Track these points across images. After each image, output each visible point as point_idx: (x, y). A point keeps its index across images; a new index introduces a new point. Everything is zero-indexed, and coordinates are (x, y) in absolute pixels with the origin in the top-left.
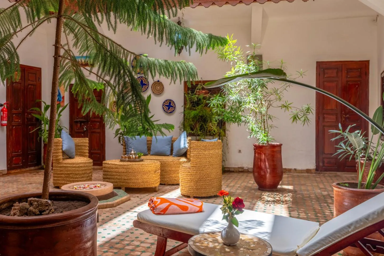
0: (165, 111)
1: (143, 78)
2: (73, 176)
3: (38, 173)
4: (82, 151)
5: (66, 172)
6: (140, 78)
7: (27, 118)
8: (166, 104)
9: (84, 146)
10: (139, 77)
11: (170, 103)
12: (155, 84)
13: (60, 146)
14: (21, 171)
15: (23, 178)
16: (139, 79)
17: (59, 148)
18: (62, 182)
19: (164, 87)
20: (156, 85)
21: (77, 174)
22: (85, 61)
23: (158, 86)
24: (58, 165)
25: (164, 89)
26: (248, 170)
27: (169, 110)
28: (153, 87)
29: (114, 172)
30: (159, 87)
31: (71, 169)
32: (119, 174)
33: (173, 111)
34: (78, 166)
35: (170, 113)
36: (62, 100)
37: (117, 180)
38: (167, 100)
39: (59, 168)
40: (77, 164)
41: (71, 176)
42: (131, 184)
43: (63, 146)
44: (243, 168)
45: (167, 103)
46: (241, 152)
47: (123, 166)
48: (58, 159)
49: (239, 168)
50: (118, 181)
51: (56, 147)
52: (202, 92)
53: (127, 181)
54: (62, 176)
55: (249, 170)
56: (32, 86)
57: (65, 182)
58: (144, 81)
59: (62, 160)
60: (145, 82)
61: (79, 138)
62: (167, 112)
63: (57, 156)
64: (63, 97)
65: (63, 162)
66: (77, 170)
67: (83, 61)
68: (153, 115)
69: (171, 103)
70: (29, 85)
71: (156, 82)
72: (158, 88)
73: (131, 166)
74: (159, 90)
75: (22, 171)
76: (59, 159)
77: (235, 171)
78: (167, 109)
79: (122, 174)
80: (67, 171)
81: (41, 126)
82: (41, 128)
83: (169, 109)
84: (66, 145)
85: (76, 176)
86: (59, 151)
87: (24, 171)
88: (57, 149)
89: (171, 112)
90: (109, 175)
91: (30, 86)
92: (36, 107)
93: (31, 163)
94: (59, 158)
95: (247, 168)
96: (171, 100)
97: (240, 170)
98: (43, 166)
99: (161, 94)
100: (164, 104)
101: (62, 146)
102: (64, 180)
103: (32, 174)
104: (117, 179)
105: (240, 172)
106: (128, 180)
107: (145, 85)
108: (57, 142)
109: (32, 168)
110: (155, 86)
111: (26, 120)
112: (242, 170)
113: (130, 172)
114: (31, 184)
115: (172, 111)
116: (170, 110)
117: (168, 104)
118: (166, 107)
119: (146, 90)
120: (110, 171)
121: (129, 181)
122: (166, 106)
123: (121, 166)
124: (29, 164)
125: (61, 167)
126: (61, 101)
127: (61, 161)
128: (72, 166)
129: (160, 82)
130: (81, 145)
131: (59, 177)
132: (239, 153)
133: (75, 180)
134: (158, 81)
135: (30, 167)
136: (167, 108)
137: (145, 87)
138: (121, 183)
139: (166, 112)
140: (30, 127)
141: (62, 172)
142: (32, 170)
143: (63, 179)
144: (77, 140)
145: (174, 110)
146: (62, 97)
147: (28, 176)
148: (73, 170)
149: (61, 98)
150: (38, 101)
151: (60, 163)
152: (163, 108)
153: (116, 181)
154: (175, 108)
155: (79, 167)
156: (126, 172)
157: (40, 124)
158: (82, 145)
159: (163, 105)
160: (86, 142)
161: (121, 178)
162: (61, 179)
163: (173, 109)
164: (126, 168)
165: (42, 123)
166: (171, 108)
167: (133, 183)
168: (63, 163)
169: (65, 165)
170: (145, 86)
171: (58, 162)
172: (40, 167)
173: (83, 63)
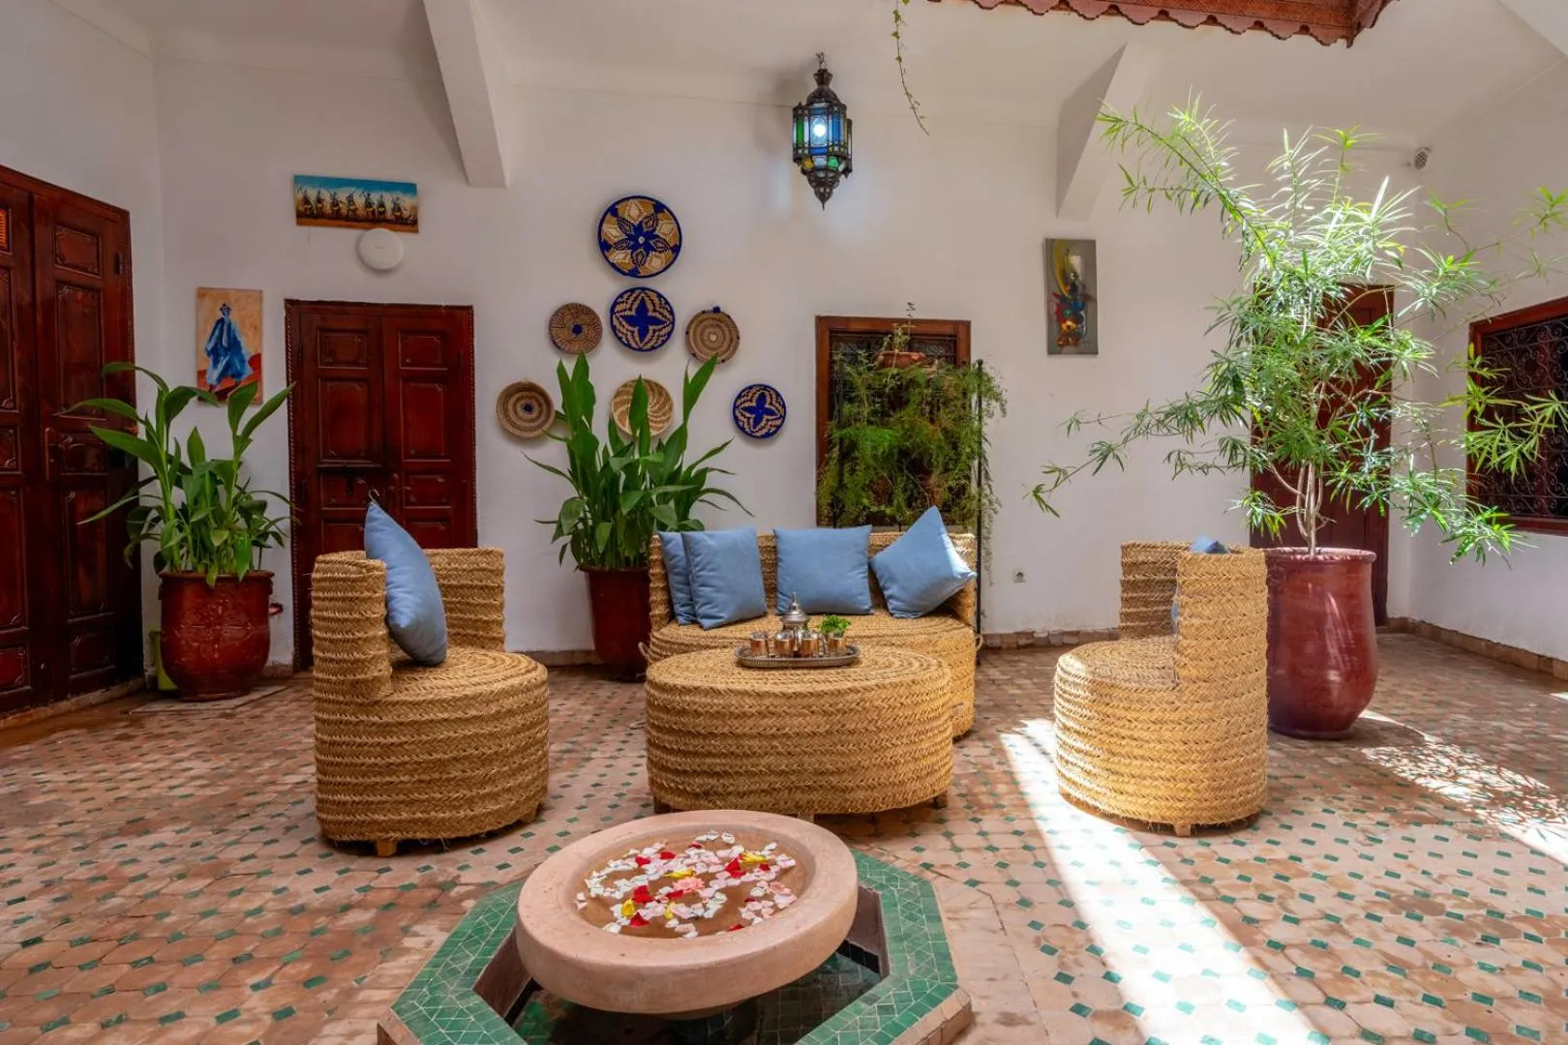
0: (742, 429)
1: (649, 293)
2: (469, 773)
3: (136, 722)
4: (472, 616)
5: (426, 757)
6: (635, 295)
7: (54, 451)
8: (747, 405)
9: (482, 588)
10: (632, 291)
11: (762, 399)
12: (700, 322)
13: (378, 600)
14: (27, 720)
15: (57, 777)
16: (632, 298)
17: (369, 614)
18: (396, 818)
19: (741, 334)
20: (705, 327)
21: (485, 761)
22: (368, 204)
23: (712, 330)
24: (363, 718)
25: (738, 343)
26: (1049, 642)
27: (759, 427)
28: (691, 334)
29: (752, 737)
30: (714, 333)
31: (451, 734)
32: (784, 745)
33: (775, 432)
34: (494, 708)
35: (762, 437)
36: (248, 371)
37: (772, 778)
38: (750, 388)
39: (370, 734)
40: (488, 702)
41: (454, 774)
42: (861, 795)
43: (394, 604)
44: (1031, 634)
45: (751, 401)
46: (1025, 577)
47: (806, 701)
48: (365, 682)
49: (1018, 634)
50: (778, 782)
51: (342, 610)
52: (909, 356)
53: (834, 780)
54: (394, 778)
55: (1053, 641)
56: (80, 295)
57: (419, 815)
58: (650, 307)
59: (389, 685)
60: (655, 310)
61: (446, 551)
62: (750, 435)
63: (358, 665)
64: (256, 361)
65: (396, 698)
66: (491, 735)
67: (360, 201)
68: (727, 444)
69: (768, 400)
70: (60, 283)
71: (708, 312)
72: (713, 338)
73: (857, 697)
74: (716, 345)
75: (35, 718)
76: (375, 678)
77: (1004, 646)
78: (751, 421)
79: (804, 742)
80: (431, 746)
81: (137, 493)
82: (136, 502)
83: (757, 422)
84: (410, 597)
85: (482, 772)
86: (371, 633)
87: (43, 716)
88: (358, 621)
89: (768, 435)
90: (724, 755)
91: (66, 290)
92: (102, 397)
93: (85, 674)
94: (369, 676)
95: (1045, 635)
96: (766, 387)
97: (1023, 641)
98: (154, 679)
99: (727, 362)
100: (738, 403)
101: (387, 601)
102: (413, 802)
103: (107, 735)
104: (772, 772)
105: (1020, 649)
106: (839, 772)
107: (657, 322)
108: (354, 580)
109: (94, 697)
110: (699, 330)
111: (48, 460)
112: (1029, 642)
113: (851, 733)
114: (138, 827)
115: (773, 429)
116: (763, 427)
117: (754, 404)
118: (748, 415)
119: (664, 342)
120: (726, 730)
121: (847, 781)
122: (745, 409)
123: (793, 701)
124: (72, 677)
125: (385, 729)
126: (245, 376)
127: (385, 692)
128: (460, 714)
129: (724, 314)
130: (462, 587)
131: (372, 788)
132: (1016, 582)
133: (481, 792)
134: (717, 310)
135: (78, 694)
136: (749, 418)
137: (654, 331)
138: (798, 796)
139: (746, 433)
140: (72, 495)
141: (393, 759)
142: (93, 706)
143: (402, 797)
144: (437, 559)
145: (778, 427)
146: (247, 358)
147: (85, 757)
148: (465, 737)
149: (242, 361)
150: (115, 367)
151: (376, 703)
152: (736, 419)
153: (765, 786)
154: (783, 418)
155: (497, 717)
156: (829, 733)
157: (131, 482)
158: (472, 587)
159: (735, 407)
160: (492, 571)
161: (801, 765)
162: (385, 798)
163: (778, 422)
164: (827, 707)
165: (141, 479)
166: (766, 417)
167: (871, 788)
168: (394, 704)
169: (412, 717)
170: (656, 327)
171: (359, 700)
172: (133, 684)
173: (361, 212)
